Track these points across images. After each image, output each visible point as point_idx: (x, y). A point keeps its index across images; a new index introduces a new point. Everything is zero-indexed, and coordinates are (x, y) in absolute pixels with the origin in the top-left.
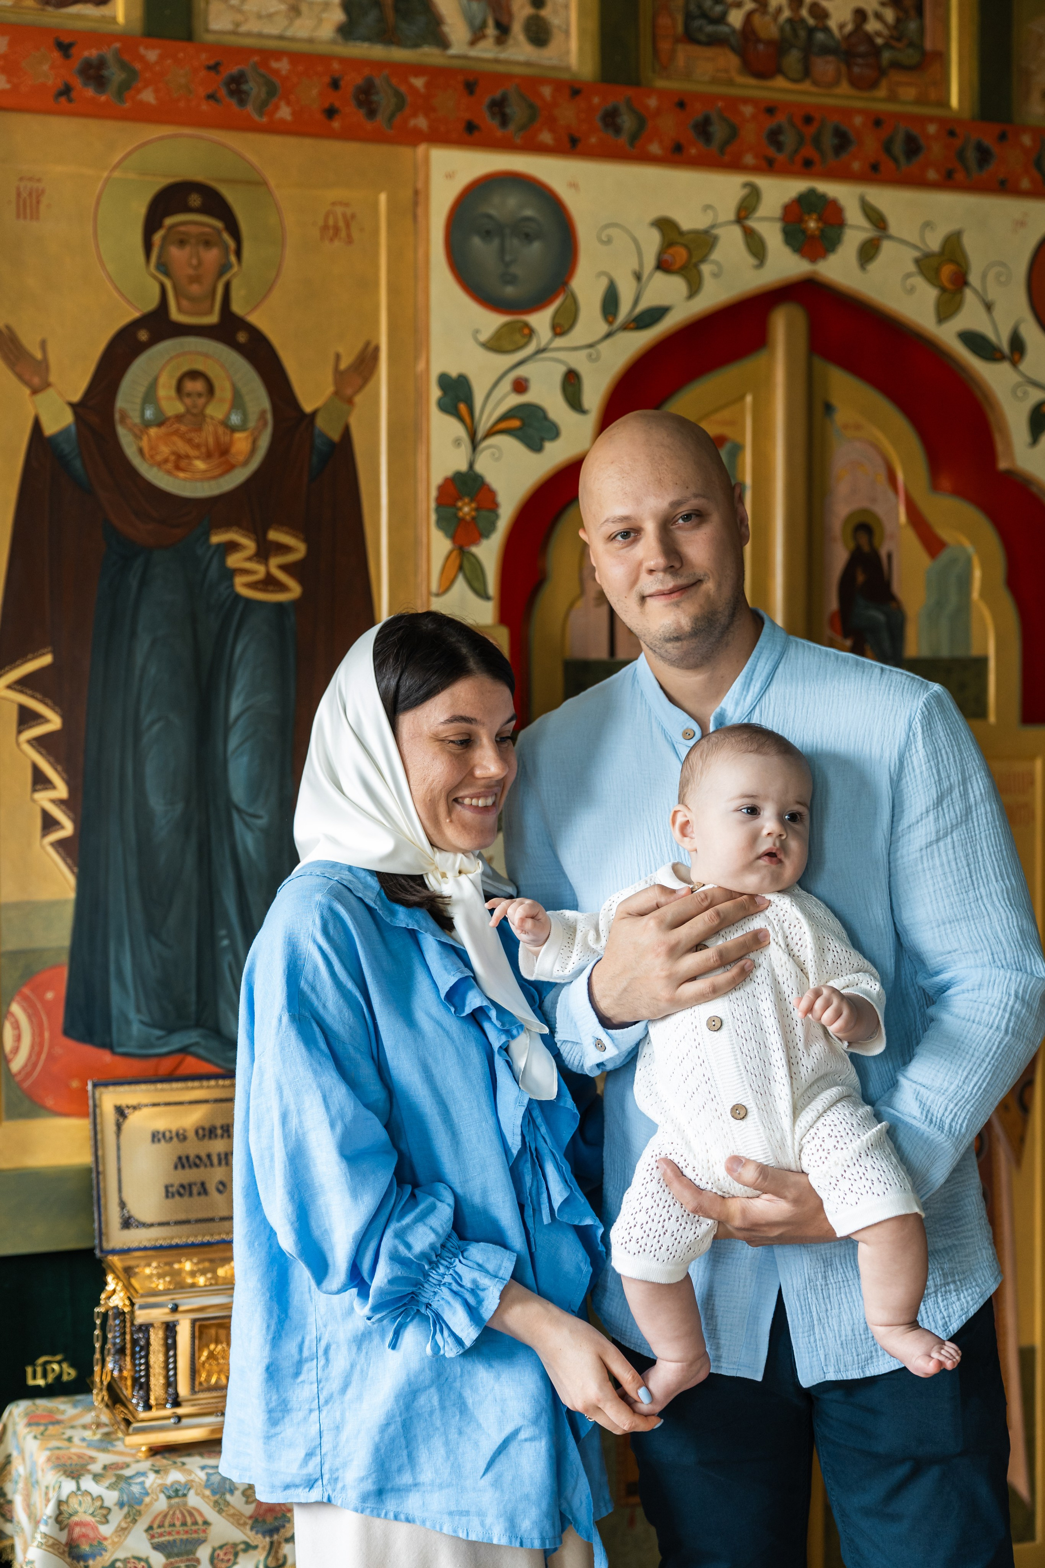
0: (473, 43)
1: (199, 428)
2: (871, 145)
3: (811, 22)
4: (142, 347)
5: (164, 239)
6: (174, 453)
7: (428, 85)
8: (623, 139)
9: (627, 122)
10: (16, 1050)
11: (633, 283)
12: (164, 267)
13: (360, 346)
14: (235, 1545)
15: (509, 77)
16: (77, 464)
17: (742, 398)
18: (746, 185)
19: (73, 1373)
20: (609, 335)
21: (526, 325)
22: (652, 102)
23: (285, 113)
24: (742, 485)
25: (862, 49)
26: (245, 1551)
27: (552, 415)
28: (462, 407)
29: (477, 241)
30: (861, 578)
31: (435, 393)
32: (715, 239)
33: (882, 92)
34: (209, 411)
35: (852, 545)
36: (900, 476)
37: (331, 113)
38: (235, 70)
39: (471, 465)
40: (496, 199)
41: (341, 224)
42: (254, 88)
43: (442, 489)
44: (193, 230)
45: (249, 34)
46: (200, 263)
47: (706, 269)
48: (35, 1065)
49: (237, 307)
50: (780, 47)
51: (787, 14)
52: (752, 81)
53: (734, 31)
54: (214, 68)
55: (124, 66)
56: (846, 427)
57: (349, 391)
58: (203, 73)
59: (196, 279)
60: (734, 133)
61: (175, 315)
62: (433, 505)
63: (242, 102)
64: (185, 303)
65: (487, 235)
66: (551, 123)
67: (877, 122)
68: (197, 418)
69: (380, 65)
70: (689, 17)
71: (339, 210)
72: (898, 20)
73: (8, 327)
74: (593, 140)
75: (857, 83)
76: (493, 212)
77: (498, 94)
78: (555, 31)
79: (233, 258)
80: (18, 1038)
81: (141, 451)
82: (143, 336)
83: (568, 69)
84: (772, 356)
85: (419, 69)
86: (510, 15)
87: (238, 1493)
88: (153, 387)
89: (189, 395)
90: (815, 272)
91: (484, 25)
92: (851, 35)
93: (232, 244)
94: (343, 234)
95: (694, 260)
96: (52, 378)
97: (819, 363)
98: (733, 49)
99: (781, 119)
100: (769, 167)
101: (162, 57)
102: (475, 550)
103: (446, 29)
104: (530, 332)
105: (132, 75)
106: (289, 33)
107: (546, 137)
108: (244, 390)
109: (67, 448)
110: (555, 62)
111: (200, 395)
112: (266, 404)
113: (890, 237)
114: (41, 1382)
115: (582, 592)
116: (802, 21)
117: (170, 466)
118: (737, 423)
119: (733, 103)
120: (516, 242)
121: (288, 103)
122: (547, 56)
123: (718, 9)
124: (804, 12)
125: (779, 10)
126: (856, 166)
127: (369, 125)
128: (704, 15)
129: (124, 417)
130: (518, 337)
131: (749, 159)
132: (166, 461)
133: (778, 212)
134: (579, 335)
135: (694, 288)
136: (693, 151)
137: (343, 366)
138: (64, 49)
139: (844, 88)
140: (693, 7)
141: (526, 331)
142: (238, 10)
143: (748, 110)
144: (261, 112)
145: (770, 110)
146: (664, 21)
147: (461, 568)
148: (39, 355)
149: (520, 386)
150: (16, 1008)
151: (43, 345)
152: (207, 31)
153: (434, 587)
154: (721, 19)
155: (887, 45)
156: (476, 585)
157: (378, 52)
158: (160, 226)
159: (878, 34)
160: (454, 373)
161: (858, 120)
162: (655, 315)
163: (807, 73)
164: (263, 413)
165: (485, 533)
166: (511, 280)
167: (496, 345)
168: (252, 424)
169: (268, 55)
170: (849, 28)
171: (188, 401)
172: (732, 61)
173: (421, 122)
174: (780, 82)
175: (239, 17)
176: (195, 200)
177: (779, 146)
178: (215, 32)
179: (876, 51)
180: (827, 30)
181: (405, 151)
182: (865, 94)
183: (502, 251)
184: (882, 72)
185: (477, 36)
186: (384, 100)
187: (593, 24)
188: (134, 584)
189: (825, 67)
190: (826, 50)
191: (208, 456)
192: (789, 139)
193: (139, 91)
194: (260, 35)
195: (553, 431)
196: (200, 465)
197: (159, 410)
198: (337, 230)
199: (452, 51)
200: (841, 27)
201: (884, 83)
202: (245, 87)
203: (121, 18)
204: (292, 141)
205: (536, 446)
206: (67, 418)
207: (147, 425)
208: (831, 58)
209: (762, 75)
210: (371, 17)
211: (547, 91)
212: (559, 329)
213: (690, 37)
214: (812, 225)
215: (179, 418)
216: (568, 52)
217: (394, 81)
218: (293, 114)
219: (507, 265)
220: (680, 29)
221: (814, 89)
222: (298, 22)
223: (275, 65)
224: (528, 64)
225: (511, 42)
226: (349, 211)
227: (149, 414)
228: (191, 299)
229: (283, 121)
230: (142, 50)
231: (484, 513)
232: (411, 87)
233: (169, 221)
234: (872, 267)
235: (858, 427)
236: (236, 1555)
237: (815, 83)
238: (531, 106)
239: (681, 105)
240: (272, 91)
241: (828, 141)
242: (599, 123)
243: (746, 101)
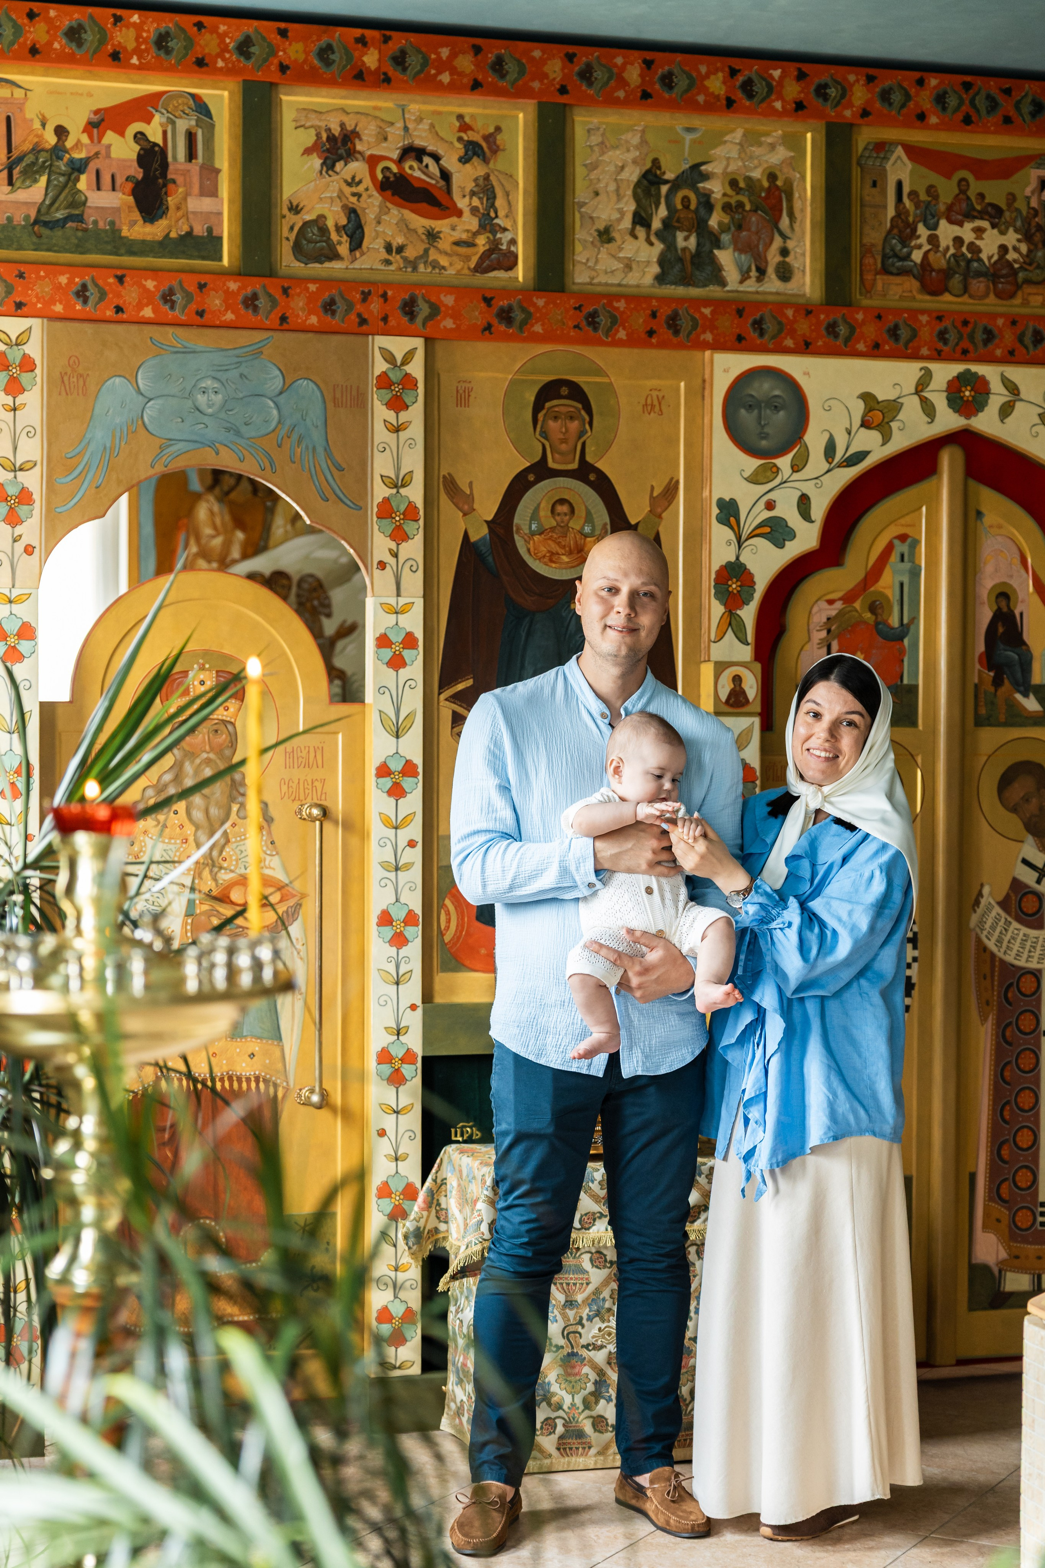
0: (741, 282)
1: (565, 536)
2: (1009, 337)
3: (969, 256)
4: (530, 485)
5: (545, 415)
6: (549, 551)
7: (712, 313)
8: (840, 342)
9: (843, 330)
10: (447, 928)
11: (847, 436)
12: (545, 434)
13: (667, 481)
14: (594, 1214)
15: (765, 304)
16: (490, 559)
17: (921, 507)
18: (921, 369)
19: (479, 1134)
20: (828, 471)
21: (775, 465)
22: (860, 316)
23: (622, 334)
24: (920, 567)
25: (1004, 272)
26: (600, 1218)
27: (790, 524)
28: (732, 519)
29: (743, 412)
30: (1001, 630)
31: (715, 511)
32: (902, 404)
33: (1017, 301)
34: (571, 524)
35: (995, 608)
36: (1029, 560)
37: (651, 333)
38: (591, 309)
39: (738, 558)
40: (756, 384)
41: (656, 403)
42: (603, 320)
43: (718, 573)
44: (563, 409)
45: (600, 284)
46: (567, 430)
47: (893, 425)
48: (459, 938)
49: (589, 458)
50: (947, 274)
51: (952, 251)
52: (928, 298)
53: (915, 264)
54: (579, 308)
55: (523, 310)
56: (991, 527)
57: (659, 510)
58: (572, 312)
59: (564, 441)
60: (914, 334)
61: (551, 464)
62: (713, 583)
63: (595, 329)
64: (557, 456)
65: (750, 408)
66: (792, 333)
67: (1014, 323)
68: (564, 529)
69: (681, 300)
70: (885, 257)
71: (654, 393)
72: (1030, 251)
73: (449, 474)
74: (820, 343)
75: (999, 295)
76: (753, 393)
77: (758, 317)
78: (796, 271)
79: (587, 427)
80: (449, 921)
81: (529, 550)
82: (531, 478)
83: (804, 295)
84: (940, 479)
85: (707, 302)
86: (767, 262)
87: (596, 1183)
88: (537, 509)
89: (559, 514)
90: (969, 425)
91: (749, 270)
92: (996, 262)
93: (587, 418)
94: (657, 408)
95: (886, 420)
96: (476, 506)
97: (972, 483)
98: (914, 277)
99: (947, 323)
100: (939, 356)
101: (547, 303)
102: (739, 612)
103: (724, 273)
104: (778, 469)
105: (529, 315)
106: (624, 282)
107: (789, 343)
108: (593, 511)
109: (484, 549)
110: (795, 291)
111: (566, 514)
112: (608, 520)
113: (1022, 400)
114: (460, 1139)
115: (809, 639)
116: (963, 254)
117: (546, 560)
118: (916, 525)
119: (914, 313)
120: (768, 411)
121: (624, 329)
122: (791, 287)
123: (905, 250)
124: (964, 249)
125: (948, 248)
126: (998, 352)
127: (675, 340)
128: (896, 255)
129: (519, 529)
130: (769, 473)
131: (925, 351)
132: (544, 556)
133: (944, 386)
134: (810, 471)
135: (886, 438)
136: (887, 347)
137: (655, 494)
138: (488, 301)
139: (992, 299)
140: (888, 251)
141: (774, 470)
142: (594, 269)
143: (924, 319)
144: (607, 336)
145: (939, 318)
146: (869, 260)
147: (730, 624)
148: (468, 492)
149: (770, 506)
150: (447, 902)
151: (471, 484)
152: (574, 283)
153: (713, 637)
154: (908, 257)
155: (1021, 268)
156: (740, 635)
157: (680, 291)
158: (543, 408)
159: (1015, 261)
160: (727, 499)
161: (1000, 322)
162: (861, 456)
163: (966, 290)
164: (605, 524)
165: (746, 602)
166: (765, 436)
167: (754, 479)
168: (597, 532)
169: (612, 297)
170: (995, 258)
171: (558, 518)
172: (915, 284)
173: (708, 337)
174: (947, 297)
175: (594, 274)
176: (564, 391)
177: (945, 342)
178: (579, 284)
179: (1015, 273)
180: (980, 260)
181: (697, 354)
182: (1005, 302)
183: (760, 417)
184: (1018, 287)
185: (745, 277)
186: (685, 324)
187: (821, 265)
188: (524, 635)
189: (978, 285)
190: (979, 274)
191: (570, 553)
192: (952, 336)
193: (532, 326)
194: (606, 284)
195: (792, 536)
196: (565, 559)
197: (540, 524)
198: (653, 406)
199: (727, 288)
200: (990, 258)
201: (1020, 293)
202: (597, 320)
203: (521, 279)
204: (625, 350)
205: (780, 545)
206: (485, 531)
207: (533, 534)
208: (981, 279)
209: (935, 292)
210: (678, 267)
211: (790, 313)
212: (796, 468)
213: (885, 270)
214: (967, 393)
215: (552, 529)
216: (804, 284)
217: (691, 311)
218: (627, 335)
219: (763, 427)
220: (879, 265)
221: (971, 301)
222: (631, 274)
223: (616, 304)
224: (777, 293)
225: (766, 279)
226: (661, 394)
227: (534, 527)
228: (561, 453)
229: (621, 340)
230: (535, 299)
231: (745, 588)
232: (702, 314)
233: (548, 405)
234: (1007, 420)
235: (1000, 527)
236: (594, 1220)
237: (971, 297)
238: (780, 323)
239: (879, 317)
240: (614, 321)
241: (979, 336)
242: (824, 332)
243: (923, 312)
